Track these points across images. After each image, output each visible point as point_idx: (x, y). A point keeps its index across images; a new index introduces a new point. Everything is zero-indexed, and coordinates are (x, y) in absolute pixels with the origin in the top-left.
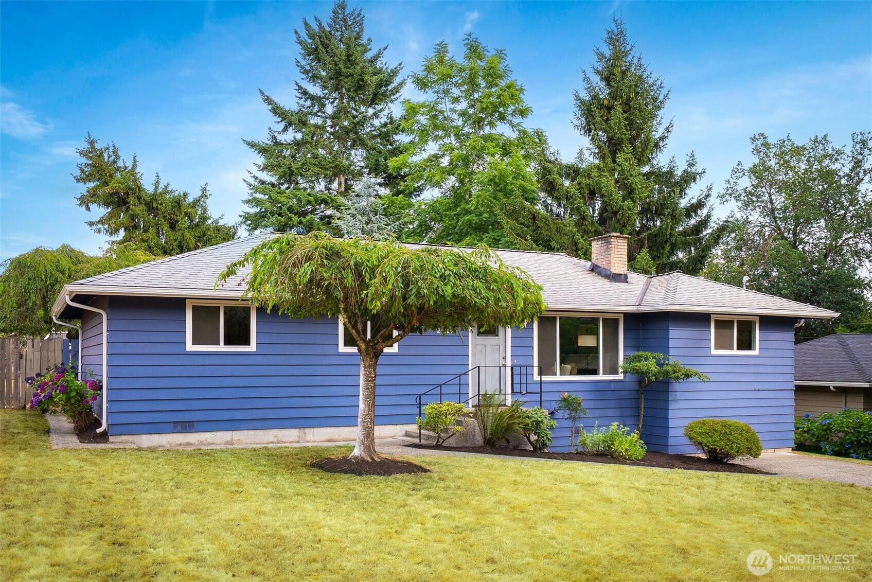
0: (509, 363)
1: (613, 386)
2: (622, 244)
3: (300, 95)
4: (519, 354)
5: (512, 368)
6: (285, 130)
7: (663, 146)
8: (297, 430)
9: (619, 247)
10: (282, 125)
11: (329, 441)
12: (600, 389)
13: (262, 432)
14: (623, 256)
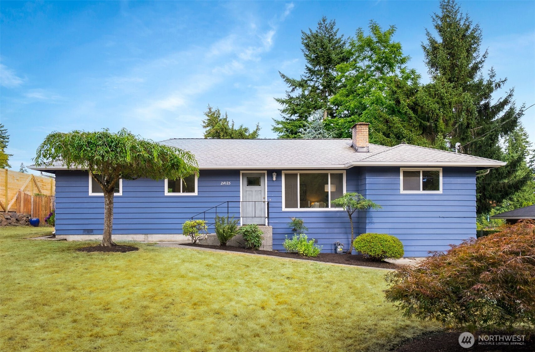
0: (266, 200)
1: (338, 215)
2: (365, 129)
3: (307, 72)
4: (272, 196)
5: (268, 204)
6: (293, 90)
7: (481, 67)
8: (144, 235)
9: (362, 130)
10: (291, 88)
11: (160, 241)
12: (328, 216)
13: (126, 236)
14: (365, 136)
